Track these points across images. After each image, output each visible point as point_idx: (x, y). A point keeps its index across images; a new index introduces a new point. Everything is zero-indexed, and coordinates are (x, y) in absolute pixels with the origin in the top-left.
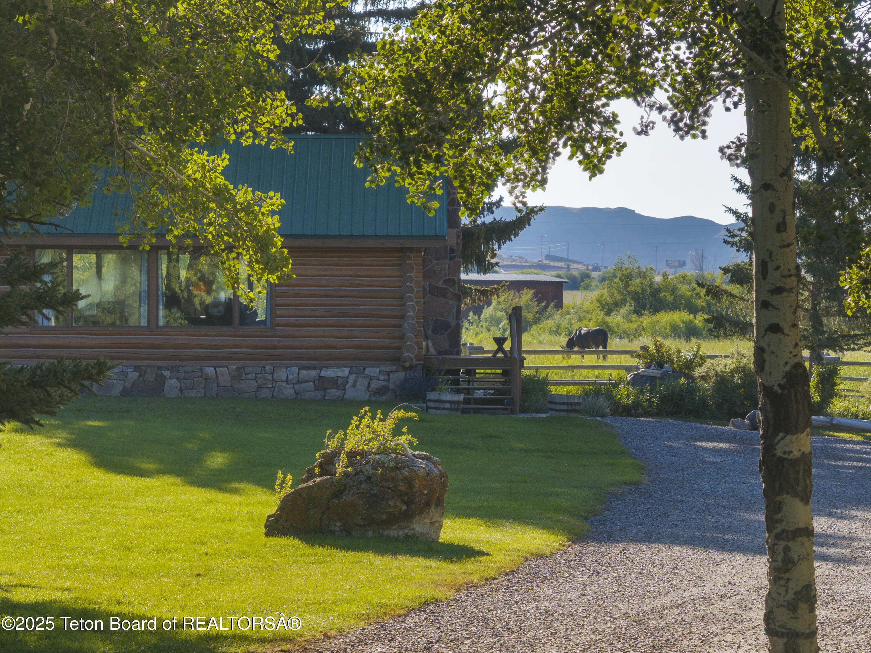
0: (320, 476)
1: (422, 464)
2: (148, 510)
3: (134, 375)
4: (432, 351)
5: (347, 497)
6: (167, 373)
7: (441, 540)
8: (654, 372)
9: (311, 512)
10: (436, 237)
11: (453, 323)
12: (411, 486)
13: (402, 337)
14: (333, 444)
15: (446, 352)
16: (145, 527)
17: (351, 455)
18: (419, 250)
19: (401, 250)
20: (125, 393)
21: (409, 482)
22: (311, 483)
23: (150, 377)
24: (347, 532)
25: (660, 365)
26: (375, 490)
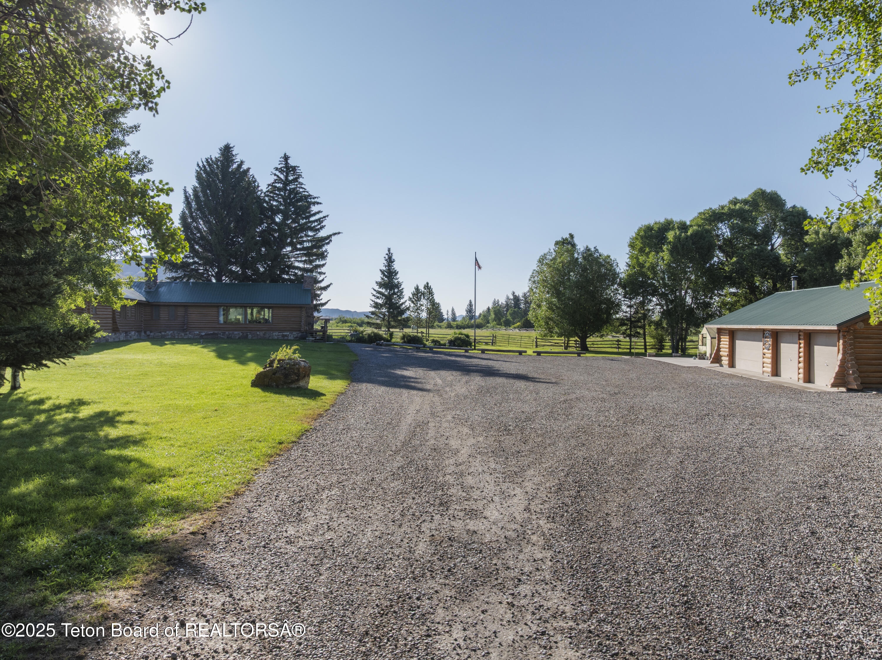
0: (269, 367)
1: (303, 364)
3: (241, 334)
4: (307, 330)
5: (277, 375)
6: (249, 334)
7: (309, 388)
9: (264, 380)
10: (309, 304)
11: (312, 324)
12: (299, 371)
13: (301, 326)
14: (273, 357)
15: (311, 329)
17: (279, 361)
18: (304, 307)
19: (301, 308)
20: (239, 338)
21: (298, 369)
22: (266, 370)
23: (245, 334)
24: (277, 386)
25: (356, 332)
26: (287, 372)
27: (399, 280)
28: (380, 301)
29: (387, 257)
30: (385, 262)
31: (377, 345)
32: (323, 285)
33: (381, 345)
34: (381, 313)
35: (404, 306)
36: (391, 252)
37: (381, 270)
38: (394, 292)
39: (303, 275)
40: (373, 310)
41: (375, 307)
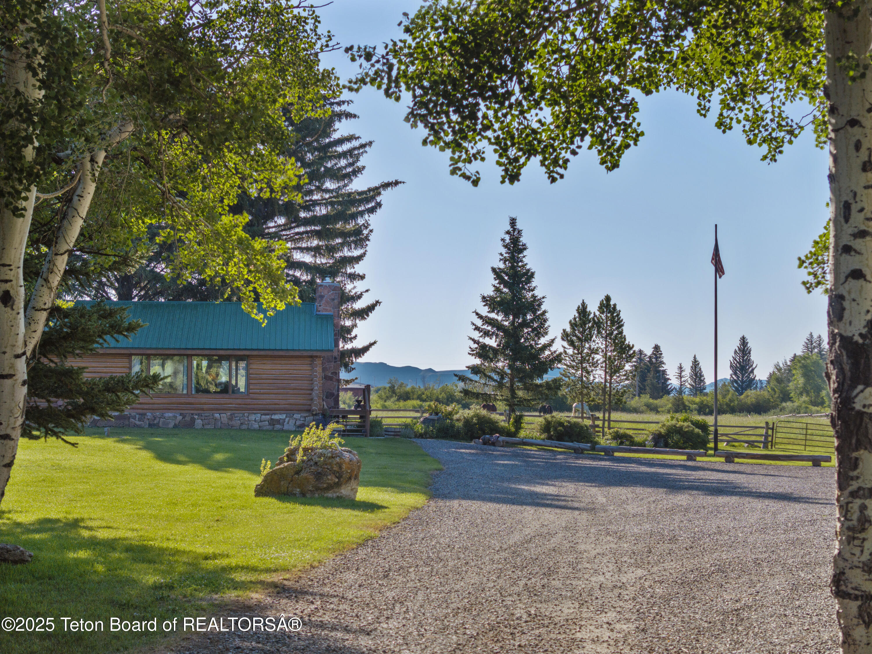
0: (287, 462)
1: (347, 455)
2: (187, 482)
3: (180, 418)
4: (326, 407)
6: (196, 417)
7: (357, 499)
8: (434, 417)
9: (282, 483)
10: (329, 350)
11: (336, 393)
12: (340, 468)
13: (312, 399)
14: (294, 444)
15: (333, 407)
16: (185, 491)
17: (305, 450)
18: (320, 357)
19: (311, 357)
20: (175, 426)
21: (340, 465)
22: (282, 466)
23: (188, 418)
25: (437, 414)
26: (320, 470)
27: (536, 293)
28: (492, 342)
29: (507, 238)
30: (504, 251)
31: (485, 443)
32: (359, 305)
33: (493, 444)
34: (494, 370)
35: (547, 353)
36: (519, 226)
37: (494, 270)
38: (524, 320)
39: (312, 282)
40: (477, 361)
41: (479, 355)
